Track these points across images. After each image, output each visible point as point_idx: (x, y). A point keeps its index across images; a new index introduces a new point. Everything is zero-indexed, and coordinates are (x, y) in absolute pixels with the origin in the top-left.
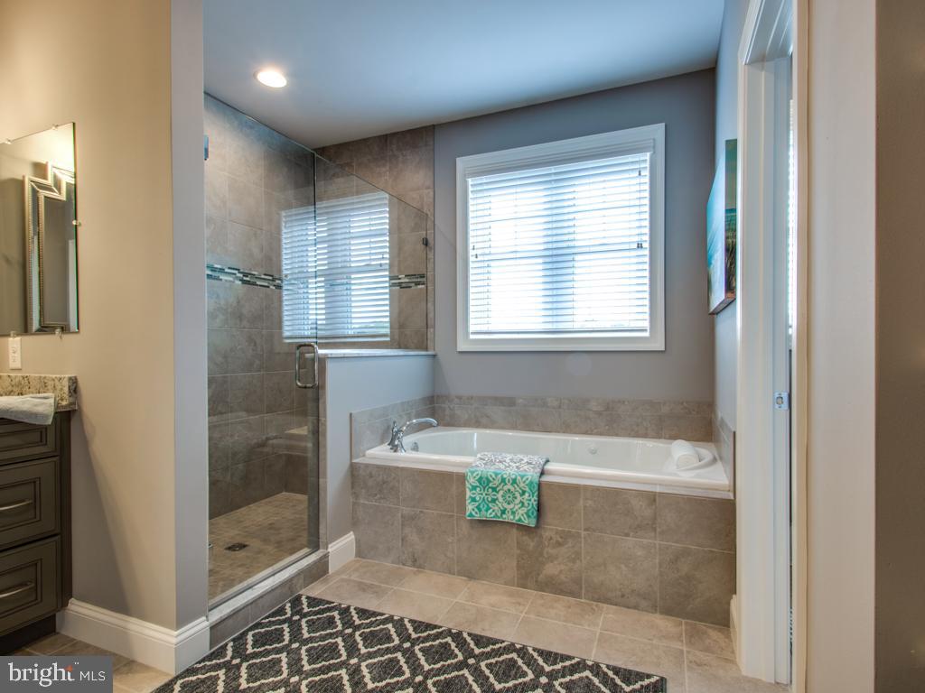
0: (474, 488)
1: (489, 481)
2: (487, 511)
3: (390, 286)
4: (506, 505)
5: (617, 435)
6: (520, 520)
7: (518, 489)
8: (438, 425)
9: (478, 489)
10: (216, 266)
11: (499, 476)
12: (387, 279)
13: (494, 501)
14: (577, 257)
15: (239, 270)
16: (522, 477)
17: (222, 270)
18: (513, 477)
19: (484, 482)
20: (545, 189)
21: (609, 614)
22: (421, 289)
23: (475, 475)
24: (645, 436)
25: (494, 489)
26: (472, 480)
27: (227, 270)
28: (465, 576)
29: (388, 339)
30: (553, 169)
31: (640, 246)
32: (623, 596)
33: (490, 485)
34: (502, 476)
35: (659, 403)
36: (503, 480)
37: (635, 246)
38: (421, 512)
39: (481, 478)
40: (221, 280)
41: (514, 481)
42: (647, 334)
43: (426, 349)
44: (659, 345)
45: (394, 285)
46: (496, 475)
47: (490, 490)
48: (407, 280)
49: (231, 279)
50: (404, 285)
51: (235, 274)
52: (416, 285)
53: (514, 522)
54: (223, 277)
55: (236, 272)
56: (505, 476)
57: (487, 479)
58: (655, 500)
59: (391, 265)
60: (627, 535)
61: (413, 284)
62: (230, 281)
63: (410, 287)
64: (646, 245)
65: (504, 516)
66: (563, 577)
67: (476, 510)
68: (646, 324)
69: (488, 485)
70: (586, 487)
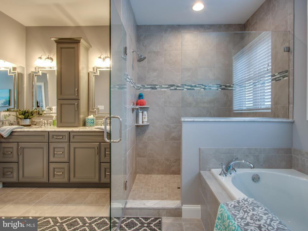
3: (272, 81)
8: (254, 167)
10: (193, 85)
12: (270, 77)
15: (202, 85)
17: (195, 86)
22: (286, 79)
27: (197, 86)
29: (270, 111)
40: (195, 90)
43: (288, 118)
45: (273, 80)
48: (279, 76)
49: (199, 89)
50: (277, 79)
51: (201, 87)
52: (283, 78)
54: (196, 89)
55: (201, 86)
59: (272, 69)
61: (282, 78)
62: (199, 90)
63: (280, 80)
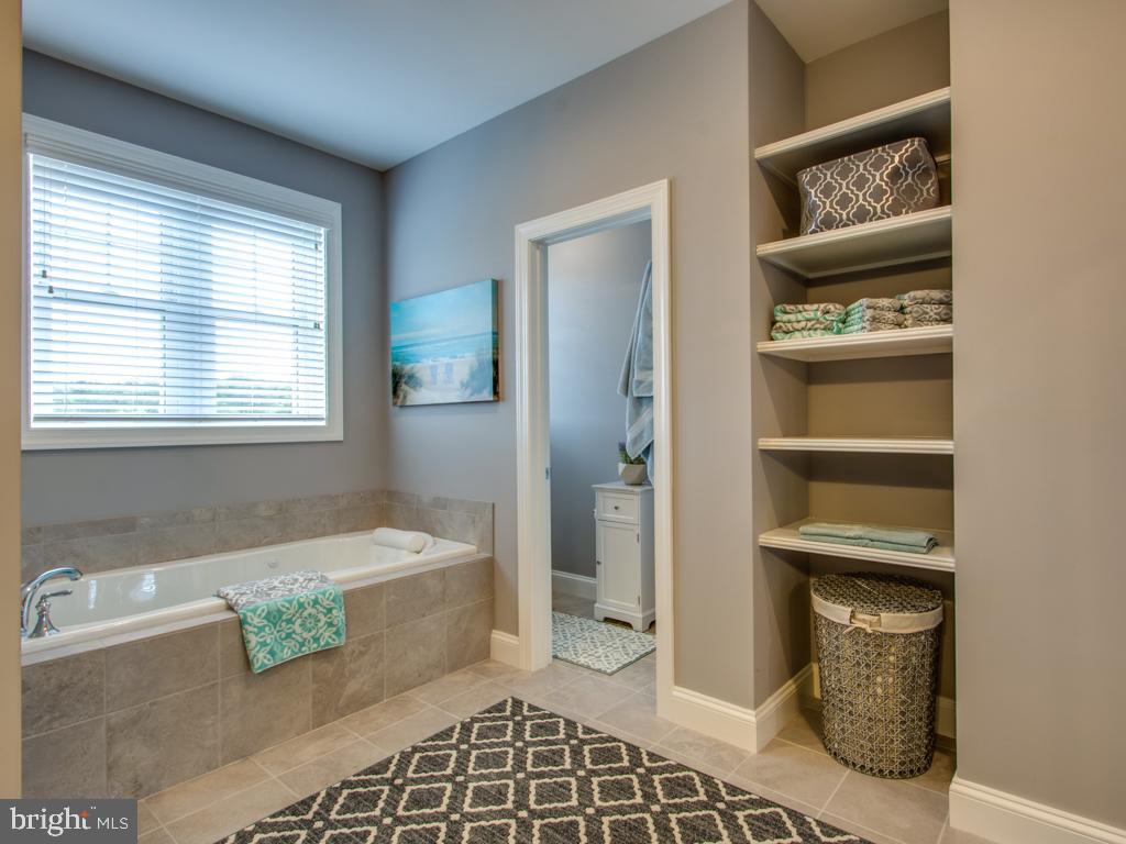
0: (261, 629)
1: (280, 613)
2: (282, 651)
4: (305, 635)
5: (292, 540)
6: (327, 643)
7: (321, 609)
9: (267, 629)
11: (295, 602)
13: (289, 636)
14: (217, 323)
16: (324, 594)
18: (313, 597)
19: (274, 617)
20: (161, 216)
21: (419, 696)
23: (258, 612)
24: (324, 534)
25: (289, 621)
26: (256, 621)
28: (237, 759)
30: (199, 200)
31: (317, 326)
32: (420, 676)
33: (284, 617)
34: (298, 600)
35: (337, 496)
36: (301, 605)
37: (312, 325)
38: (151, 705)
39: (269, 613)
41: (316, 602)
42: (323, 423)
44: (337, 434)
46: (290, 602)
47: (284, 624)
53: (320, 649)
56: (302, 600)
57: (279, 611)
58: (444, 575)
60: (424, 616)
64: (322, 326)
65: (303, 649)
66: (366, 689)
67: (268, 656)
68: (323, 413)
69: (280, 618)
70: (388, 583)
